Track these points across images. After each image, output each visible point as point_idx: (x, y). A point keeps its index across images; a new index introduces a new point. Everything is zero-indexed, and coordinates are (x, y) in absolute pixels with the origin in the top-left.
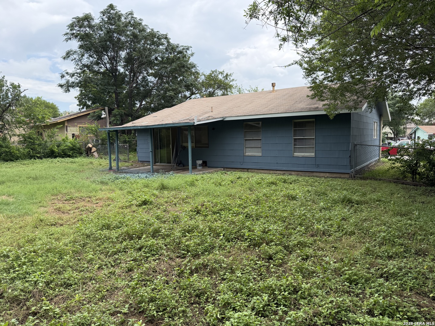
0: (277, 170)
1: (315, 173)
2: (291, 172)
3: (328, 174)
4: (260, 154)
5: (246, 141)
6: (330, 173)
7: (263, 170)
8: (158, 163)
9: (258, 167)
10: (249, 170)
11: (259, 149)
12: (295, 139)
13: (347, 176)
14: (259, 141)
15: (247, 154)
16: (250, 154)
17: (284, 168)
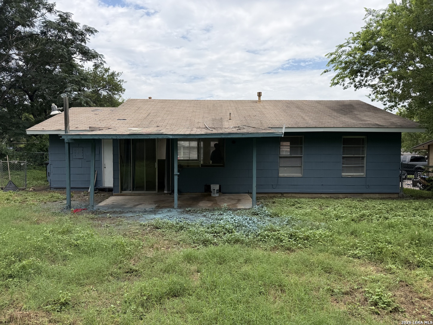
0: (321, 193)
1: (364, 194)
2: (338, 194)
3: (377, 196)
4: (300, 175)
5: (281, 159)
6: (379, 194)
7: (303, 194)
8: (125, 190)
9: (298, 191)
10: (285, 195)
11: (298, 168)
12: (343, 157)
13: (396, 196)
14: (298, 159)
15: (281, 175)
16: (286, 175)
17: (331, 191)
